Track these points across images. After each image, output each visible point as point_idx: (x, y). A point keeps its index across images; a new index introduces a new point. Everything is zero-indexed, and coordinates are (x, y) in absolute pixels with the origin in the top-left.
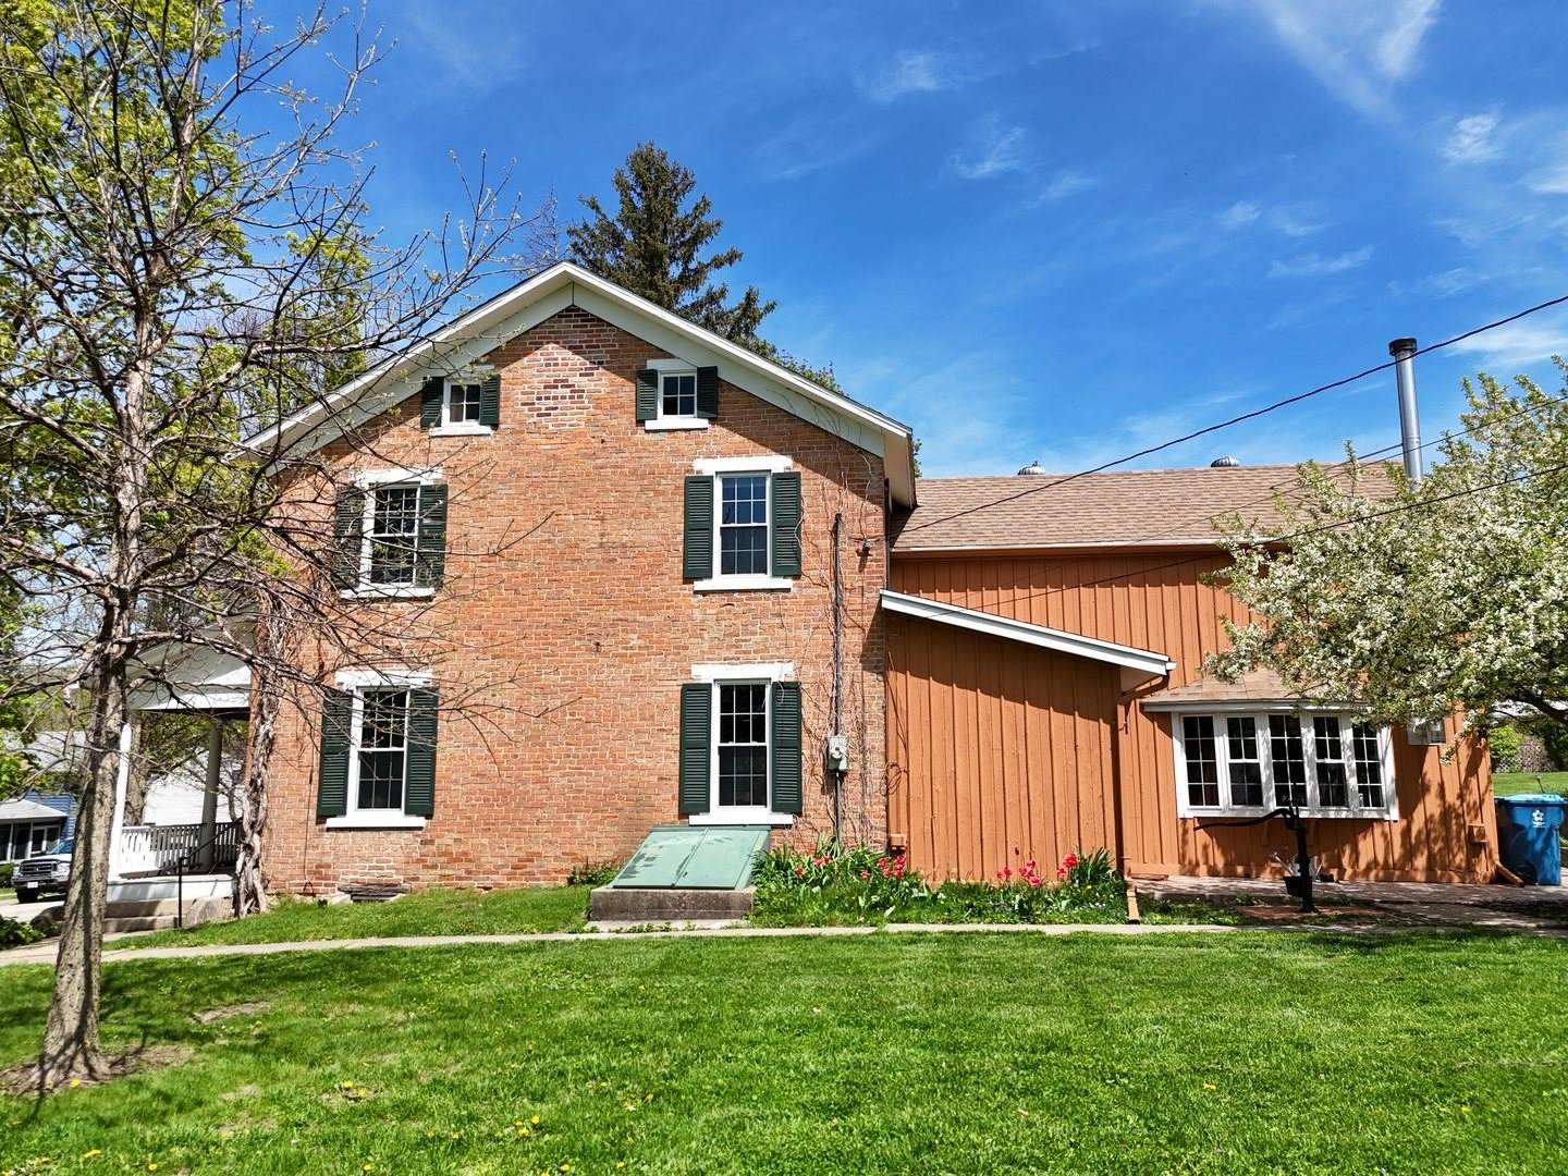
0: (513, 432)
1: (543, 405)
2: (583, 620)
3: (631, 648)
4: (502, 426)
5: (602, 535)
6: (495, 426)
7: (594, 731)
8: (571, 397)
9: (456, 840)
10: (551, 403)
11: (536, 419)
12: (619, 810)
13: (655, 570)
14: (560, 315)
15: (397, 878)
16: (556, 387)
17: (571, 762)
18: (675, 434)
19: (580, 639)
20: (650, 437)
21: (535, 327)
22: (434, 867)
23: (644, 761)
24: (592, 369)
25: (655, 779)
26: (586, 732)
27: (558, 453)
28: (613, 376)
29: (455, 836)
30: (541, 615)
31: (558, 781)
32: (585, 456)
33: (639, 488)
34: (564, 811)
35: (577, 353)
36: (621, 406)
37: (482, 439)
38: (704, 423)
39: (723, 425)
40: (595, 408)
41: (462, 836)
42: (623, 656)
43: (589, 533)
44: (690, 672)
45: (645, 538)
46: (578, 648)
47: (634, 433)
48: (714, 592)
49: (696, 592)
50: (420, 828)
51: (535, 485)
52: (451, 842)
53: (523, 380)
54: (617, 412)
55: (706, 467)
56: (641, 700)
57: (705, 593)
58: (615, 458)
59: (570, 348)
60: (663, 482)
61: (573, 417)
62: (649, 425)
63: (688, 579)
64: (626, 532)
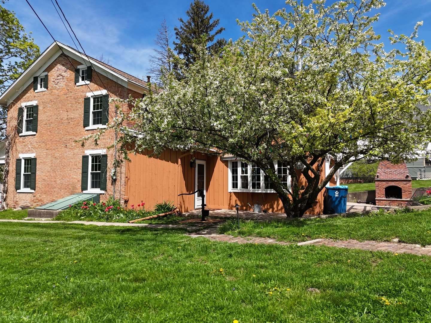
0: (51, 89)
1: (56, 82)
2: (63, 139)
3: (73, 146)
4: (49, 88)
5: (67, 116)
6: (47, 88)
7: (65, 169)
8: (62, 79)
9: (40, 196)
10: (58, 81)
11: (55, 85)
12: (70, 189)
13: (78, 125)
14: (60, 56)
15: (29, 205)
16: (59, 76)
17: (61, 177)
18: (83, 86)
19: (63, 144)
20: (78, 87)
21: (55, 60)
22: (36, 202)
23: (75, 176)
24: (66, 70)
25: (77, 181)
26: (64, 169)
27: (59, 94)
28: (71, 71)
29: (39, 195)
30: (55, 138)
31: (58, 182)
32: (65, 94)
33: (75, 102)
34: (59, 189)
35: (63, 66)
36: (72, 80)
37: (45, 92)
38: (89, 83)
39: (93, 83)
40: (67, 81)
41: (40, 195)
42: (71, 148)
43: (64, 115)
44: (84, 152)
45: (76, 116)
46: (62, 147)
47: (74, 87)
48: (90, 130)
49: (86, 130)
50: (33, 193)
51: (55, 103)
52: (39, 196)
53: (53, 75)
54: (71, 81)
55: (89, 95)
56: (74, 160)
57: (88, 130)
58: (71, 94)
59: (62, 65)
60: (80, 100)
61: (62, 84)
62: (77, 84)
63: (84, 127)
64: (72, 114)
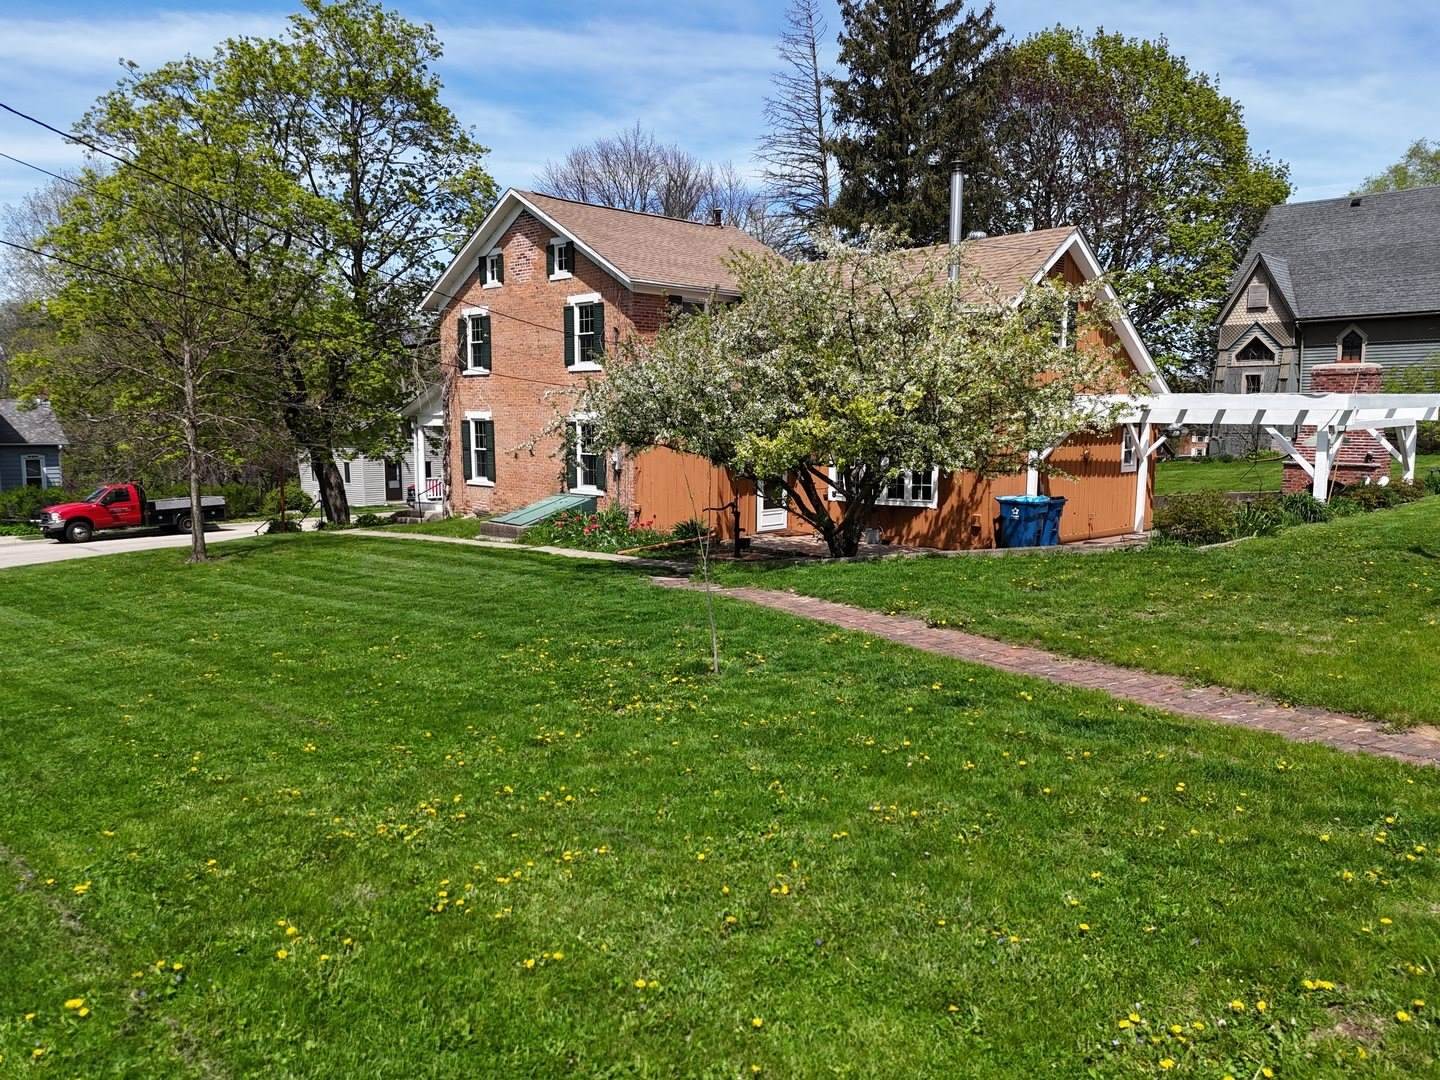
0: (510, 285)
1: (517, 269)
2: (535, 387)
5: (538, 341)
6: (503, 282)
8: (526, 264)
10: (520, 267)
11: (515, 277)
12: (549, 484)
13: (555, 360)
14: (518, 219)
15: (488, 509)
16: (521, 258)
17: (534, 459)
18: (561, 282)
19: (534, 397)
20: (553, 284)
21: (512, 226)
22: (498, 505)
24: (532, 246)
27: (523, 296)
28: (540, 250)
29: (502, 492)
30: (521, 384)
32: (532, 297)
33: (550, 314)
34: (533, 483)
35: (527, 238)
36: (542, 267)
37: (499, 289)
38: (570, 275)
39: (577, 276)
40: (534, 269)
42: (547, 406)
43: (533, 339)
44: (569, 416)
45: (553, 342)
46: (533, 402)
47: (548, 283)
48: (576, 372)
49: (570, 373)
50: (493, 487)
52: (501, 495)
53: (511, 254)
54: (541, 270)
55: (572, 300)
57: (573, 372)
58: (542, 296)
59: (524, 235)
60: (557, 310)
61: (527, 275)
62: (552, 277)
63: (567, 365)
64: (546, 339)
